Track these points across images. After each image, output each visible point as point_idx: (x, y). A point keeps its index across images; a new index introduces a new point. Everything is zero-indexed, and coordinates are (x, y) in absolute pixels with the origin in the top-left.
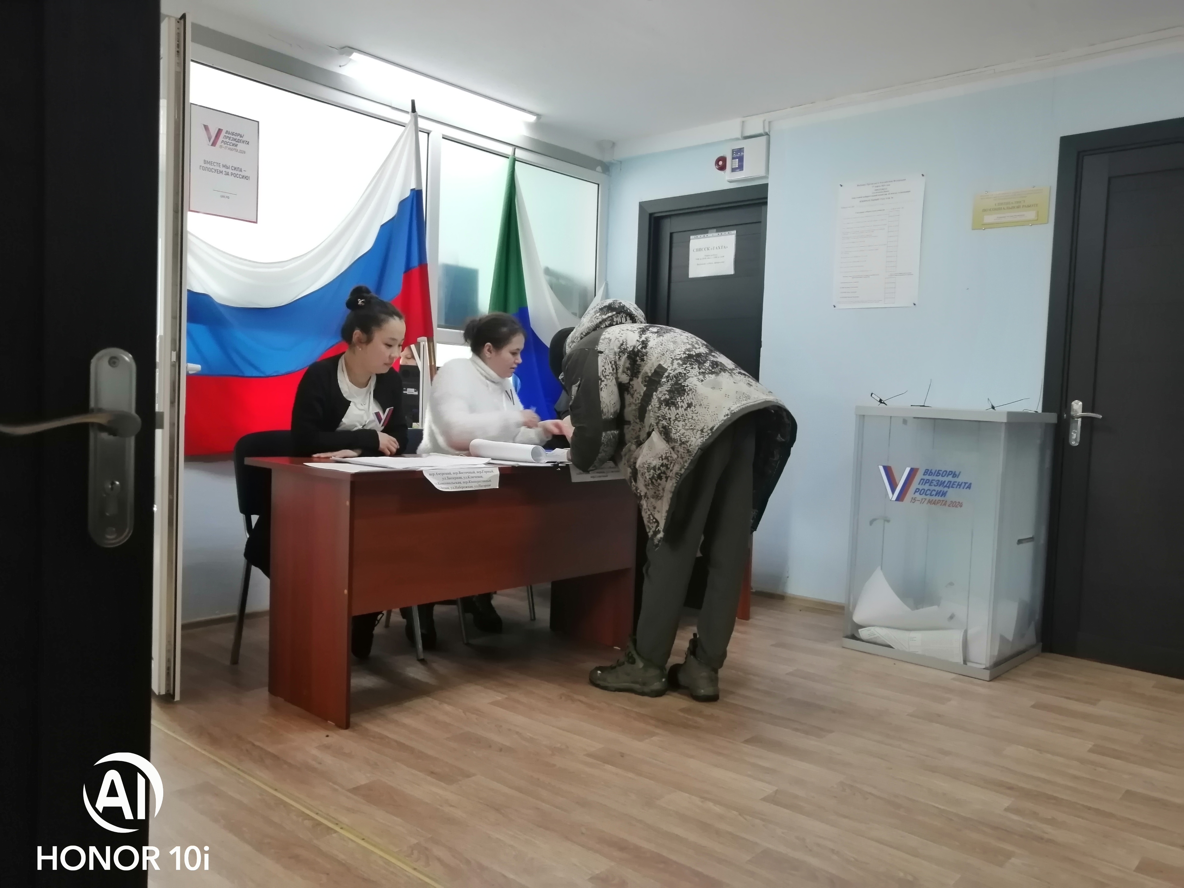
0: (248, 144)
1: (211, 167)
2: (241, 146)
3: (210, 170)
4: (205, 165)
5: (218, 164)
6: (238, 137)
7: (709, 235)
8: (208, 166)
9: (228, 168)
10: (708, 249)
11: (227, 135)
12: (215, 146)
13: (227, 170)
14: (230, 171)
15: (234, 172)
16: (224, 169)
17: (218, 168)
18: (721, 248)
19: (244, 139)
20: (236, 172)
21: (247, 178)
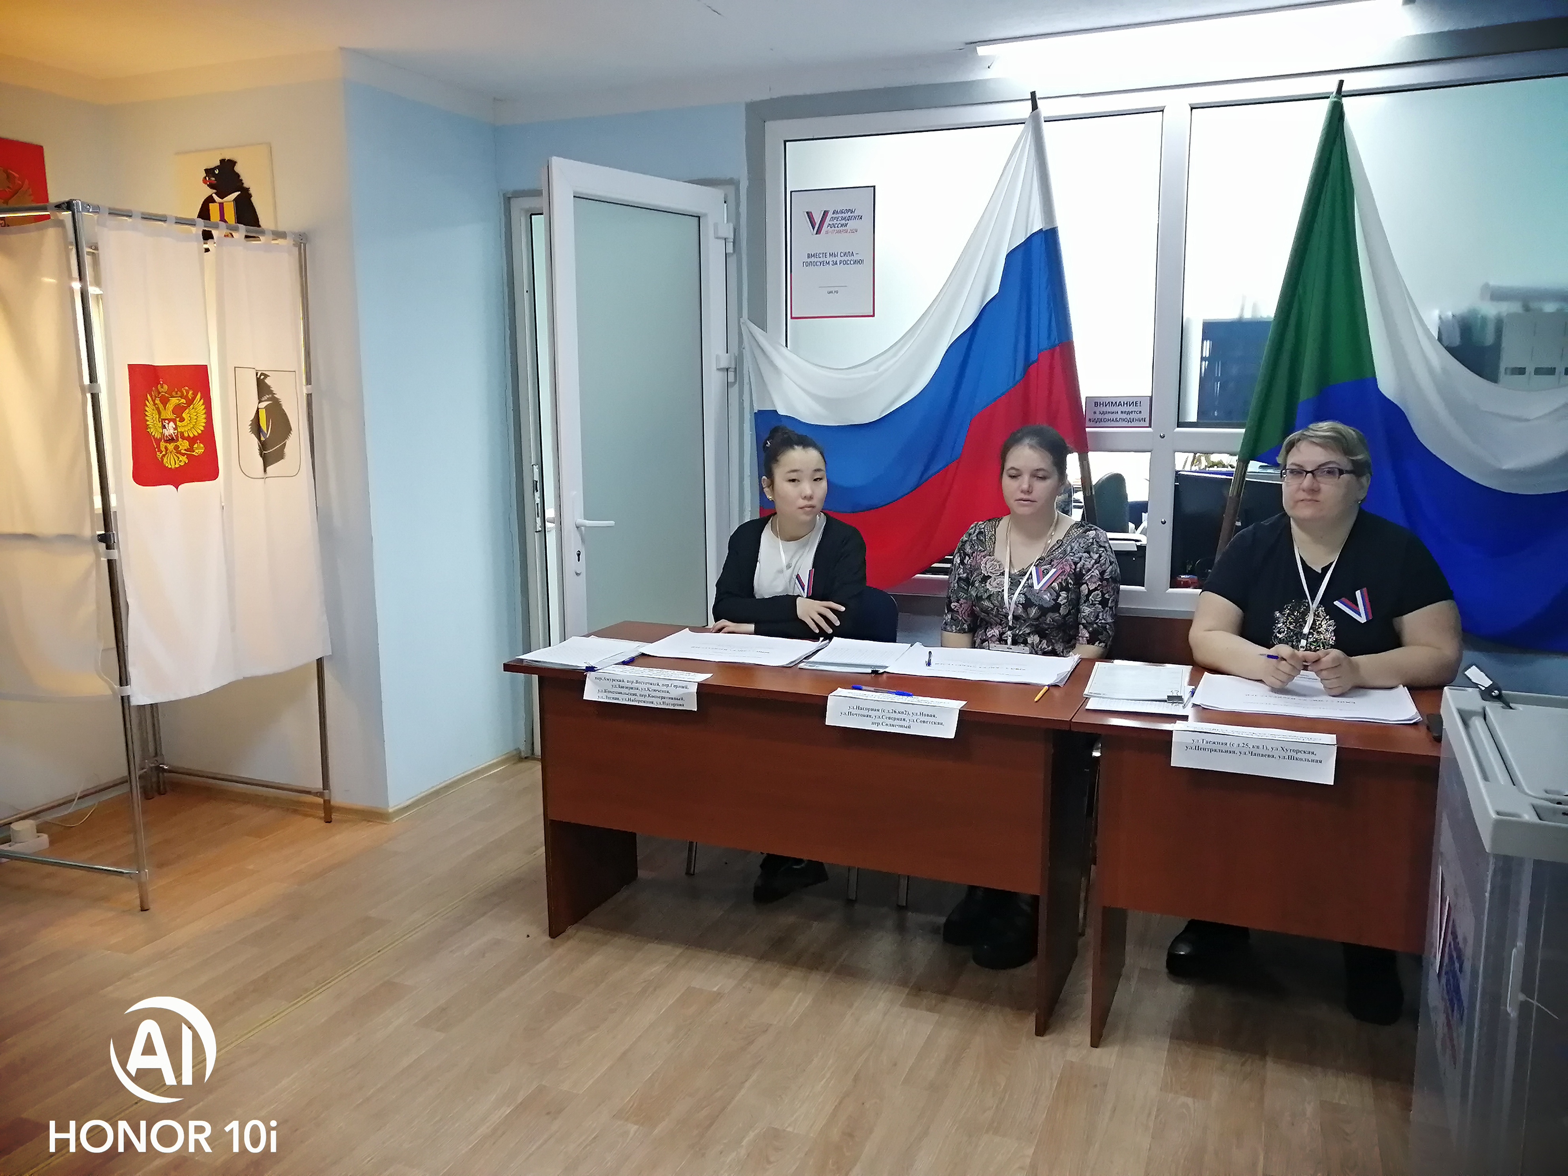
0: (861, 218)
1: (816, 260)
2: (851, 224)
3: (814, 264)
4: (809, 260)
5: (824, 254)
6: (849, 214)
8: (813, 259)
9: (836, 256)
11: (836, 215)
12: (820, 233)
13: (835, 259)
14: (838, 259)
15: (843, 258)
16: (831, 259)
17: (825, 259)
19: (855, 214)
20: (845, 258)
21: (860, 262)
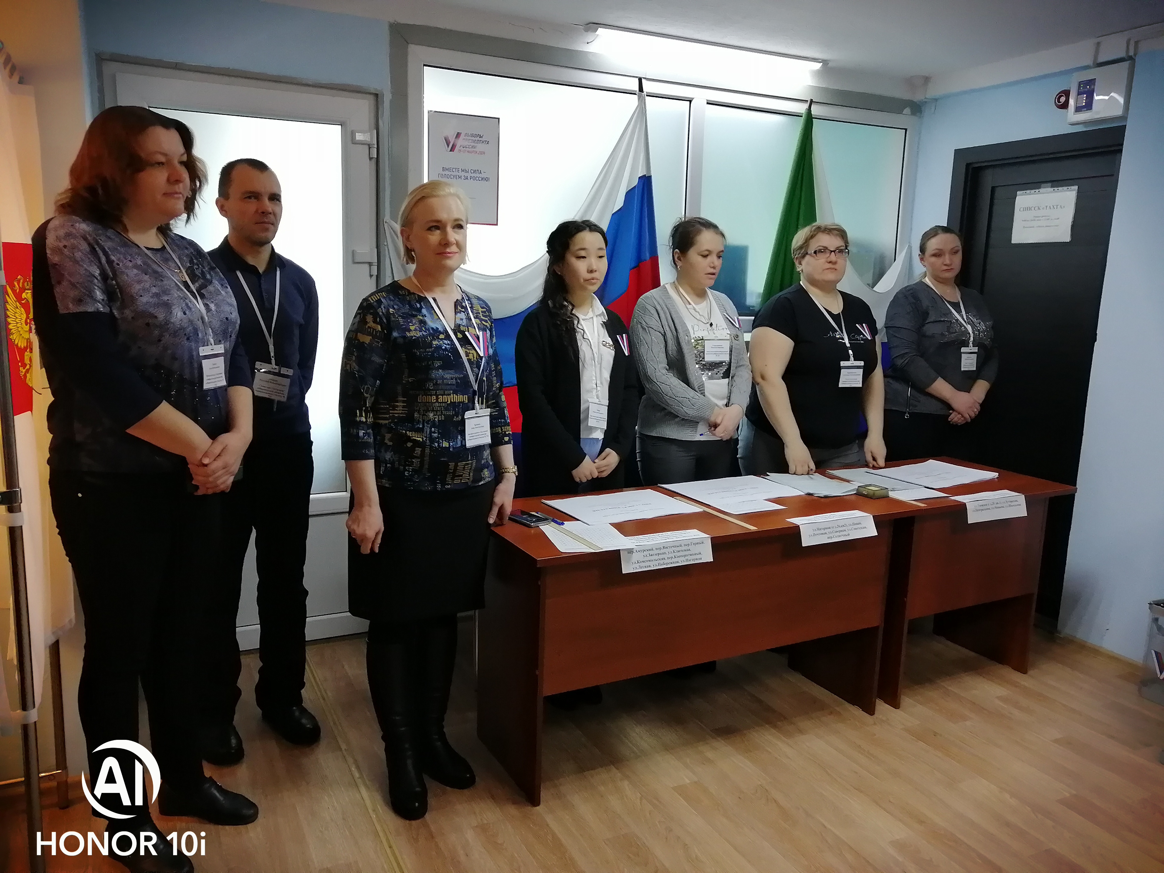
0: (488, 143)
1: (450, 173)
2: (480, 147)
4: (444, 173)
5: (457, 170)
6: (478, 138)
7: (1041, 190)
8: (447, 173)
9: (467, 172)
10: (1039, 208)
11: (466, 137)
12: (453, 151)
13: (466, 175)
14: (469, 175)
15: (472, 175)
16: (463, 174)
17: (458, 174)
18: (1055, 207)
19: (483, 139)
20: (475, 175)
21: (487, 179)
